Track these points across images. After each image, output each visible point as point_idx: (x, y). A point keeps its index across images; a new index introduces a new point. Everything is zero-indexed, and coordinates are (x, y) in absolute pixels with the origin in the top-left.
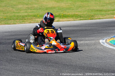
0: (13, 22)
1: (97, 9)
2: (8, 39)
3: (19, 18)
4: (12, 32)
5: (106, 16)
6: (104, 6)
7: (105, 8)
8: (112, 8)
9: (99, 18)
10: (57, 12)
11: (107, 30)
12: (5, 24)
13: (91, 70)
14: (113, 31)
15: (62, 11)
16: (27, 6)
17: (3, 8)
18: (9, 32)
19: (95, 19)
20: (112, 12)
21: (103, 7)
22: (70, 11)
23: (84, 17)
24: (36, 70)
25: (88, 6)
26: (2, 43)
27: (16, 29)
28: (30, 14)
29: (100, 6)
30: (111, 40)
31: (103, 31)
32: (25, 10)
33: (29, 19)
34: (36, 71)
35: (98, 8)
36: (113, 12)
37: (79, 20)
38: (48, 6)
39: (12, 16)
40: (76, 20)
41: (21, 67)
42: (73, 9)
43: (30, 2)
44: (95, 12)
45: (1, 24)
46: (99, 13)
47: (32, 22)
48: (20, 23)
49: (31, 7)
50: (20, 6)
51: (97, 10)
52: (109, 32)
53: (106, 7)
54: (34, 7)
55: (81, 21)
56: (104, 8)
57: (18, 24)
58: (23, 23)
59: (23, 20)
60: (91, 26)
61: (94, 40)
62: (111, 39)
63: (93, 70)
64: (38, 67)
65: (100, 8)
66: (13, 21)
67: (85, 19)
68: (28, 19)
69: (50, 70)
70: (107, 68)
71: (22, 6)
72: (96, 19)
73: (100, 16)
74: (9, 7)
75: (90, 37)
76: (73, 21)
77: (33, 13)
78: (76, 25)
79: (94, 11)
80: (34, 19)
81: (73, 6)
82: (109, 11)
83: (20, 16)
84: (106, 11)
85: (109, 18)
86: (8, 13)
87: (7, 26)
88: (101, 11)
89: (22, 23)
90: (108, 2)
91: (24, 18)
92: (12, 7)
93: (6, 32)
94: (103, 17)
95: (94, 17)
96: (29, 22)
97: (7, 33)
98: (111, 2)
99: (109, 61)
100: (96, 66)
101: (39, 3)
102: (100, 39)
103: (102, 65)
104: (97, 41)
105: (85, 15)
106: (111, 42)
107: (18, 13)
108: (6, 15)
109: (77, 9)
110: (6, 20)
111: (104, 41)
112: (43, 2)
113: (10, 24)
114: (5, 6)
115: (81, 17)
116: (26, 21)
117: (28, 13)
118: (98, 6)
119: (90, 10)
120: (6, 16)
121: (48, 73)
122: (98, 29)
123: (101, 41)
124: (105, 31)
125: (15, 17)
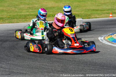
0: (16, 21)
1: (93, 9)
3: (21, 17)
5: (102, 15)
6: (100, 6)
7: (100, 8)
8: (106, 8)
9: (95, 17)
10: (57, 11)
11: (104, 28)
12: (9, 23)
13: (93, 65)
14: (110, 29)
15: (61, 11)
16: (28, 6)
17: (6, 7)
20: (107, 11)
23: (82, 16)
24: (43, 65)
25: (85, 6)
26: (8, 40)
28: (32, 13)
29: (95, 6)
31: (101, 29)
32: (26, 9)
33: (31, 18)
34: (42, 66)
36: (108, 11)
38: (48, 6)
39: (15, 15)
41: (28, 63)
43: (31, 3)
44: (92, 12)
45: (6, 23)
46: (95, 12)
48: (23, 22)
49: (32, 7)
50: (22, 6)
51: (94, 10)
52: (106, 30)
53: (102, 7)
54: (35, 7)
56: (99, 8)
57: (21, 22)
59: (26, 19)
61: (93, 37)
62: (109, 36)
63: (96, 66)
64: (44, 63)
65: (96, 8)
66: (16, 19)
68: (30, 18)
69: (55, 66)
71: (24, 6)
72: (93, 18)
74: (11, 7)
75: (89, 34)
77: (34, 13)
79: (91, 10)
82: (104, 11)
83: (23, 15)
84: (102, 11)
85: (104, 17)
86: (11, 12)
87: (11, 24)
88: (97, 10)
89: (25, 22)
90: (103, 2)
92: (15, 7)
93: (10, 30)
94: (99, 16)
95: (91, 16)
97: (12, 31)
98: (105, 2)
100: (98, 62)
101: (39, 3)
102: (98, 37)
103: (103, 60)
104: (96, 39)
105: (82, 14)
106: (109, 39)
108: (9, 14)
109: (75, 9)
110: (10, 19)
111: (103, 38)
113: (14, 23)
114: (9, 6)
115: (79, 16)
116: (28, 20)
117: (29, 12)
118: (94, 6)
119: (87, 9)
120: (10, 15)
121: (54, 68)
122: (95, 27)
123: (99, 38)
124: (102, 29)
125: (17, 16)
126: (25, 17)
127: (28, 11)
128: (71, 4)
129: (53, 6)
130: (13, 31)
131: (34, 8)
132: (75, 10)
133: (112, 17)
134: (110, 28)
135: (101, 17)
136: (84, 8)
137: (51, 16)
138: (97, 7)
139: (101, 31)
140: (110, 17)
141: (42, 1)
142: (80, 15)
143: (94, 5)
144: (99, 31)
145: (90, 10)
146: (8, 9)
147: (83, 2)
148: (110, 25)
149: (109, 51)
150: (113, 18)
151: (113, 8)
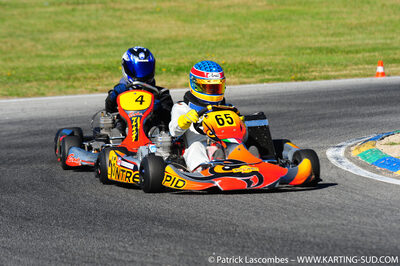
0: (36, 90)
1: (317, 45)
2: (18, 147)
3: (55, 76)
4: (31, 121)
5: (349, 68)
7: (343, 42)
8: (367, 41)
9: (323, 74)
11: (351, 115)
12: (10, 95)
14: (373, 118)
15: (200, 53)
16: (83, 35)
17: (3, 40)
18: (21, 122)
19: (311, 80)
20: (367, 54)
21: (338, 39)
22: (229, 53)
23: (275, 71)
24: (112, 250)
25: (289, 36)
27: (46, 114)
28: (94, 61)
29: (327, 35)
30: (363, 149)
31: (338, 121)
32: (75, 47)
33: (90, 78)
34: (111, 253)
35: (322, 41)
36: (372, 54)
37: (257, 82)
38: (156, 35)
39: (33, 68)
40: (250, 83)
41: (61, 242)
42: (237, 46)
43: (93, 23)
44: (313, 56)
46: (324, 57)
47: (99, 88)
48: (61, 92)
49: (98, 39)
50: (59, 36)
51: (320, 50)
52: (357, 123)
53: (349, 38)
54: (107, 38)
55: (265, 84)
56: (340, 41)
57: (54, 94)
58: (70, 90)
59: (70, 83)
60: (299, 101)
62: (366, 144)
65: (330, 42)
66: (35, 83)
67: (279, 80)
68: (85, 78)
69: (158, 252)
70: (349, 244)
71: (67, 34)
72: (315, 79)
73: (327, 68)
74: (21, 39)
76: (237, 87)
77: (103, 60)
78: (246, 98)
79: (309, 51)
80: (107, 78)
81: (238, 36)
82: (357, 52)
83: (61, 67)
84: (348, 53)
86: (19, 58)
87: (14, 101)
88: (331, 51)
89: (66, 94)
90: (354, 21)
91: (73, 76)
92: (33, 39)
93: (11, 123)
94: (337, 73)
95: (307, 72)
96: (89, 87)
97: (16, 127)
98: (364, 21)
99: (357, 219)
100: (314, 237)
101: (124, 25)
102: (327, 147)
105: (277, 64)
106: (364, 157)
107: (54, 57)
108: (11, 65)
109: (251, 46)
110: (13, 83)
111: (341, 152)
112: (139, 20)
113: (25, 95)
114: (11, 35)
115: (264, 71)
116: (81, 87)
117: (86, 58)
118: (322, 35)
119: (297, 47)
120: (13, 69)
121: (152, 260)
122: (320, 112)
123: (330, 153)
124: (344, 120)
125: (41, 70)
126: (70, 75)
127: (82, 54)
128: (240, 29)
129: (174, 33)
130: (21, 126)
131: (104, 43)
132: (252, 50)
133: (383, 74)
134: (371, 115)
135: (346, 76)
136: (286, 42)
137: (164, 70)
138: (333, 39)
139: (339, 125)
140: (378, 74)
141: (134, 17)
142: (270, 68)
143: (322, 31)
144: (330, 126)
145: (306, 49)
146: (9, 44)
147: (281, 20)
148: (374, 103)
149: (357, 197)
150: (387, 78)
151: (388, 41)
